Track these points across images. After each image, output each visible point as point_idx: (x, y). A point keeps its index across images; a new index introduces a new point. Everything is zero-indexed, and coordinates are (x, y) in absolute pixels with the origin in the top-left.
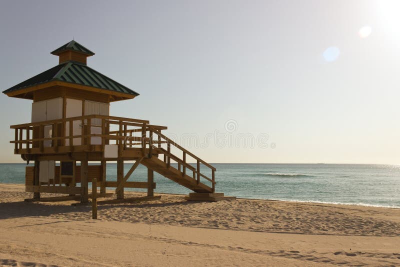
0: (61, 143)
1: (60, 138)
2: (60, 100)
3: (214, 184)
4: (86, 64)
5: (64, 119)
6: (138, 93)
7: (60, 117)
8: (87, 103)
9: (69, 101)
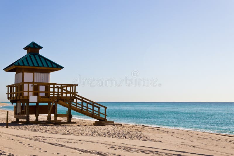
0: (21, 94)
1: (20, 92)
2: (21, 73)
3: (106, 115)
4: (39, 53)
5: (23, 83)
6: (63, 67)
7: (21, 82)
8: (35, 74)
9: (25, 74)
